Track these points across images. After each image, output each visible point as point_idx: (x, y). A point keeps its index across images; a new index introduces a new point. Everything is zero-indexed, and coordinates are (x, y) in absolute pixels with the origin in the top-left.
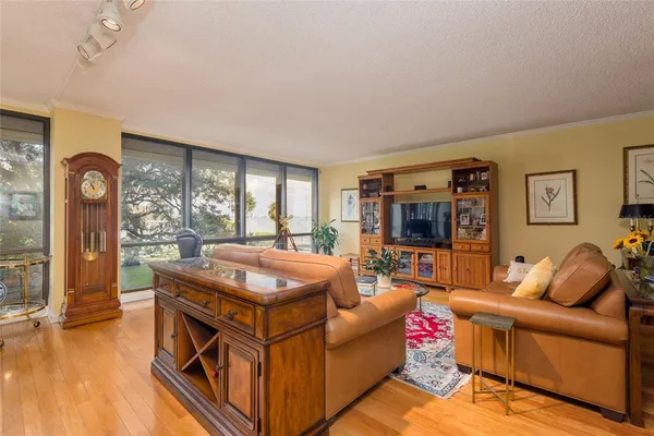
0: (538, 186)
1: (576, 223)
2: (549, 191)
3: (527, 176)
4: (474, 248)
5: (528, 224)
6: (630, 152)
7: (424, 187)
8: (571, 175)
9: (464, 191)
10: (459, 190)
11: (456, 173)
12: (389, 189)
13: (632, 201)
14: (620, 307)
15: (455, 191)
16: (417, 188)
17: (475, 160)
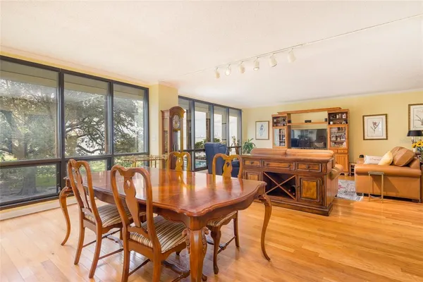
0: (369, 121)
1: (387, 139)
2: (375, 124)
3: (363, 116)
4: (339, 152)
5: (364, 139)
6: (411, 107)
7: (310, 121)
8: (384, 116)
9: (334, 124)
10: (331, 123)
11: (329, 114)
12: (289, 122)
13: (412, 129)
14: (419, 166)
15: (329, 123)
16: (306, 122)
17: (340, 108)
